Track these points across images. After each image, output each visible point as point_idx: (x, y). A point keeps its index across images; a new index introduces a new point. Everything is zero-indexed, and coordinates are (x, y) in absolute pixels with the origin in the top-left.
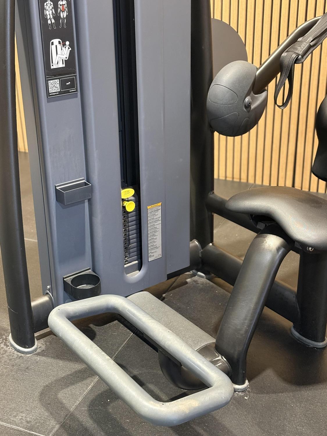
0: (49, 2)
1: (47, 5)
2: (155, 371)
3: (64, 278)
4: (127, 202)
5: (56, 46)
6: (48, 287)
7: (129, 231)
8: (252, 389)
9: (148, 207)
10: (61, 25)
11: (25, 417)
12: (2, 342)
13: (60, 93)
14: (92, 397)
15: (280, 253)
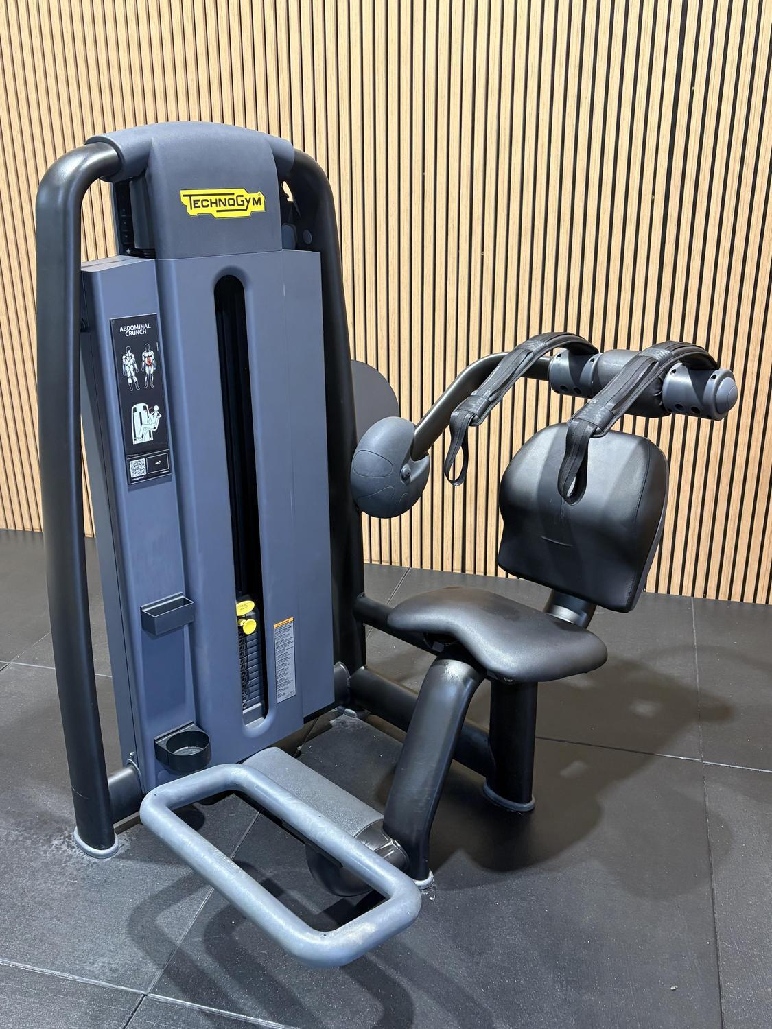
0: (129, 353)
1: (126, 358)
2: (297, 870)
3: (155, 741)
4: (244, 621)
5: (140, 413)
6: (131, 754)
7: (247, 662)
8: (438, 884)
9: (276, 626)
10: (147, 384)
11: (109, 963)
12: (63, 843)
13: (147, 477)
14: (208, 918)
15: (468, 686)
